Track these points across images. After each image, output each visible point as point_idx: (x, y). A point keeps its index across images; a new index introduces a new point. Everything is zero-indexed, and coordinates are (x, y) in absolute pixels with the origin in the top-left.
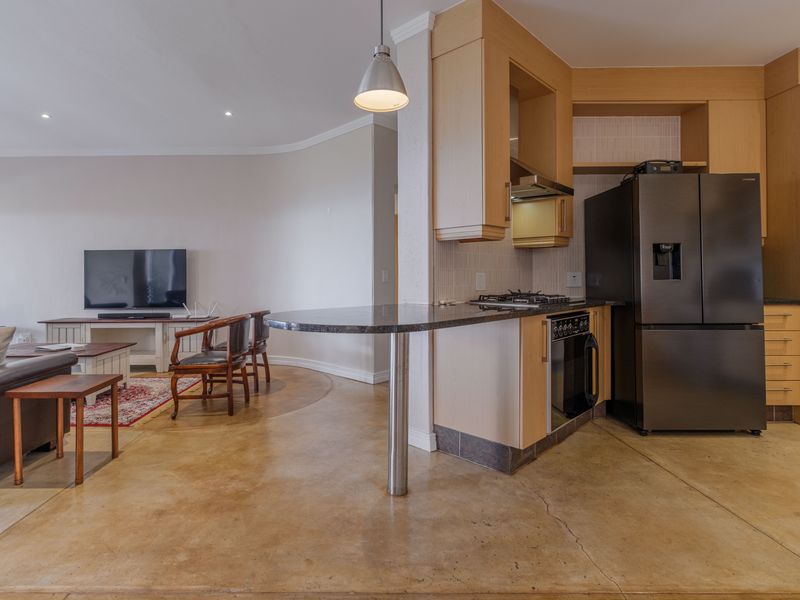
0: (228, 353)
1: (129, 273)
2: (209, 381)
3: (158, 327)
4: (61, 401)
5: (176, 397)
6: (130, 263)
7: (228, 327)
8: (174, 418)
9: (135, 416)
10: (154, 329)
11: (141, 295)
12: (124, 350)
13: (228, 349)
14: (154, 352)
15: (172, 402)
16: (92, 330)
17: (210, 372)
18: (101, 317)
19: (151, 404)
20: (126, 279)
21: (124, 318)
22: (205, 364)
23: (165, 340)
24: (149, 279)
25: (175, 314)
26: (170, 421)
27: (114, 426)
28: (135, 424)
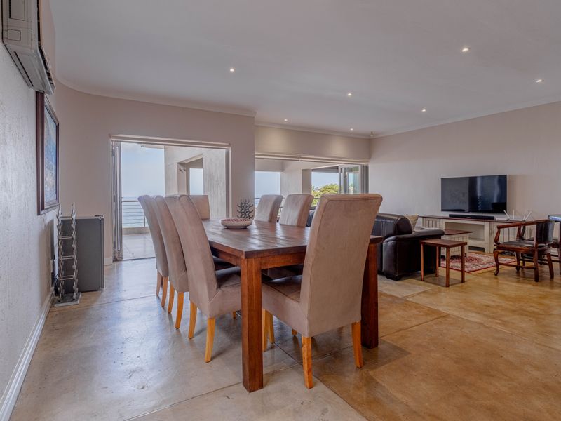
0: (534, 242)
1: (466, 190)
2: (521, 260)
3: (486, 224)
4: (438, 248)
5: (498, 264)
6: (467, 184)
7: (535, 226)
8: (496, 275)
9: (472, 269)
10: (483, 226)
11: (474, 204)
12: (465, 235)
13: (535, 240)
14: (483, 240)
15: (496, 268)
16: (446, 223)
17: (522, 251)
18: (451, 216)
19: (481, 266)
20: (464, 195)
21: (464, 217)
22: (518, 247)
23: (491, 234)
24: (479, 194)
25: (498, 217)
26: (494, 276)
27: (463, 271)
28: (473, 273)
